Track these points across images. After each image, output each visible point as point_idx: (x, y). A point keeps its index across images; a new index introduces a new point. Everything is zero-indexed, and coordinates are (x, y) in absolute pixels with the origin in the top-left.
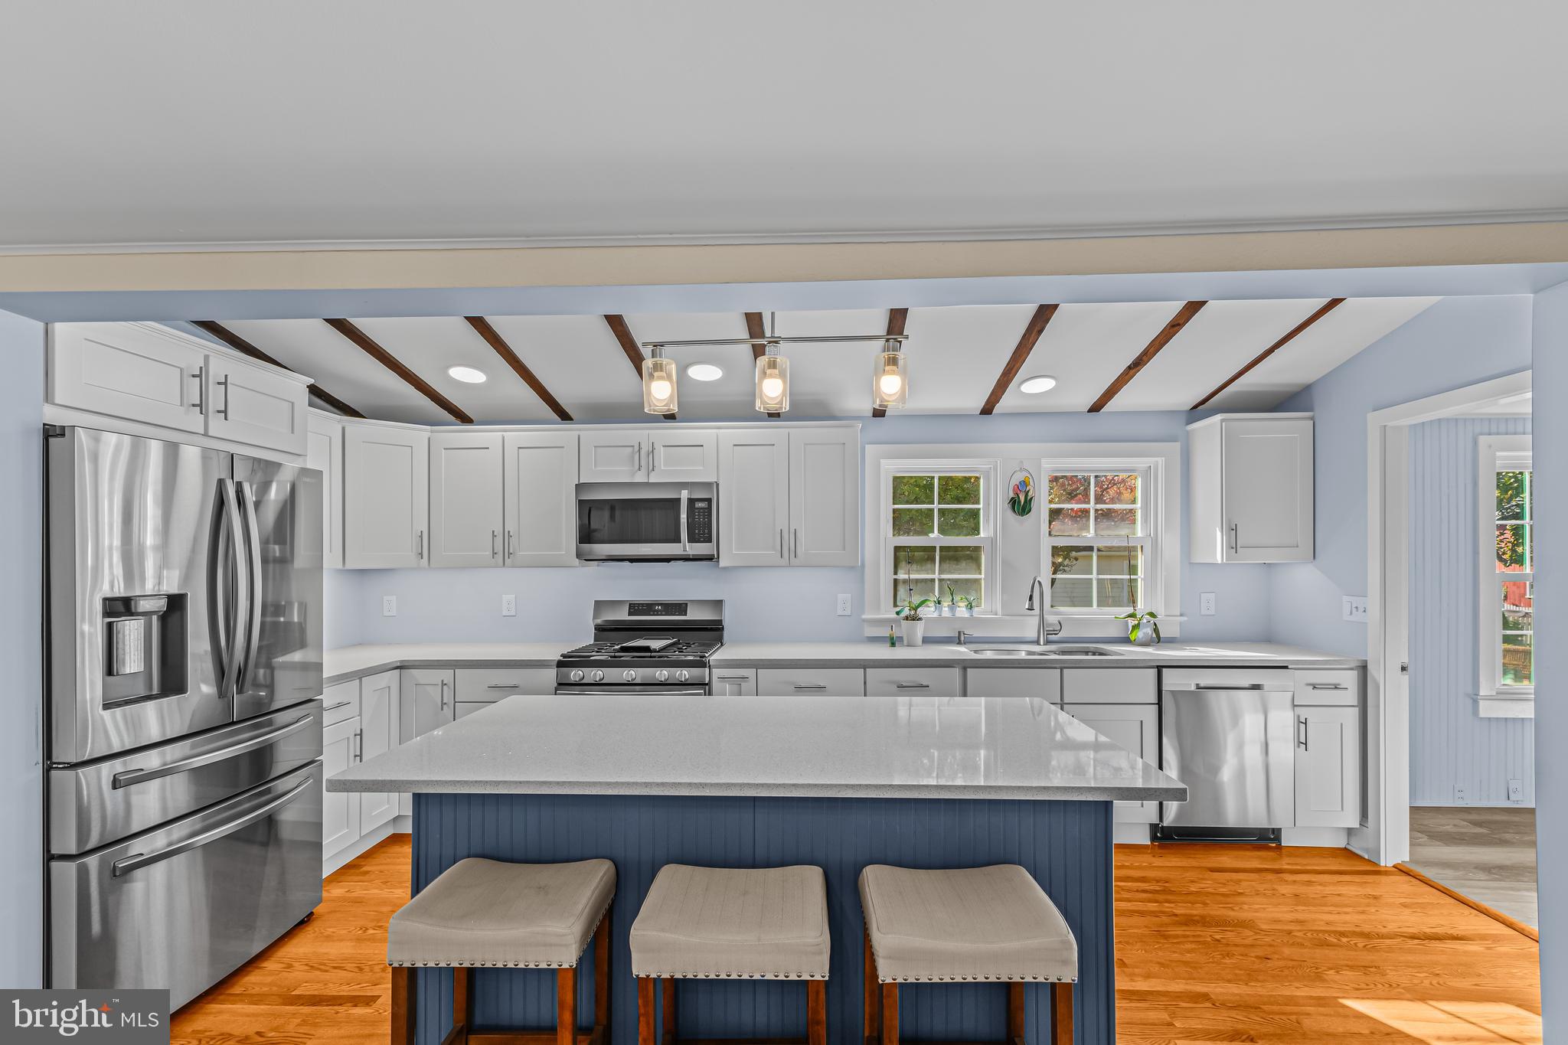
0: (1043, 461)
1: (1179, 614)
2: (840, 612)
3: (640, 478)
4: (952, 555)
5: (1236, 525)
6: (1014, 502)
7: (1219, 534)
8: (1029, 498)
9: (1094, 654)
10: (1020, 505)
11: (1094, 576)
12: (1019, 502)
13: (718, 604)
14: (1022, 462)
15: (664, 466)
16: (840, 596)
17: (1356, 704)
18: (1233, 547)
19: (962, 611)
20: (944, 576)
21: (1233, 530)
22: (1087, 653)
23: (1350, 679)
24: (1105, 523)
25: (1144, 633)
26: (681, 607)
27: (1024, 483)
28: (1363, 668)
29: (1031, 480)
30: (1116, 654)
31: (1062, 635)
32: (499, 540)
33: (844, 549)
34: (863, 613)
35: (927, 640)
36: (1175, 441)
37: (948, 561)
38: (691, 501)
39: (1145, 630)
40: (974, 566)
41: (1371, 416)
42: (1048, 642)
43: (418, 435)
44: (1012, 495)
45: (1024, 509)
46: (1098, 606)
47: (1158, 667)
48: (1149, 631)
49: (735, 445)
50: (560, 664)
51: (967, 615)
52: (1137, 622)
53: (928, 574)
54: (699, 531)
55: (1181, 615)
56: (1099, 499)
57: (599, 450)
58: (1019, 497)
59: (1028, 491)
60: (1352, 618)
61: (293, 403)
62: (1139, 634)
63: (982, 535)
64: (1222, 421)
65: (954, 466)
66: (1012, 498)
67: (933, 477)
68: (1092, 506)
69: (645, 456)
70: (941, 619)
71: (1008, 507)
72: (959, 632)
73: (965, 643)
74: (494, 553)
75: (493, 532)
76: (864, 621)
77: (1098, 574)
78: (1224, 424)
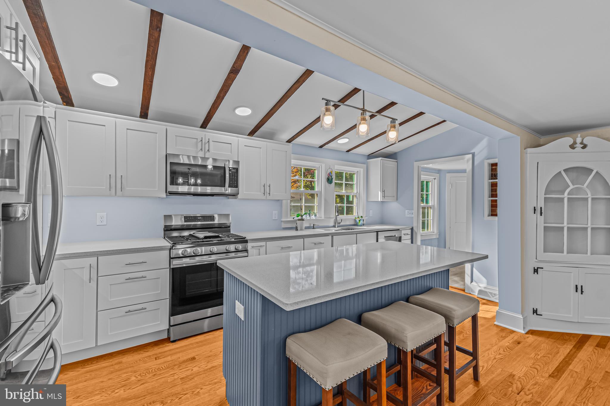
0: (336, 166)
2: (274, 218)
5: (384, 190)
6: (328, 179)
7: (380, 193)
8: (332, 178)
9: (351, 229)
12: (330, 179)
13: (227, 216)
14: (330, 166)
15: (213, 151)
16: (274, 212)
17: (410, 238)
18: (384, 196)
19: (313, 217)
20: (305, 205)
21: (383, 192)
22: (349, 229)
23: (409, 232)
24: (346, 188)
26: (212, 218)
28: (412, 229)
29: (332, 172)
30: (356, 229)
31: (341, 224)
32: (113, 181)
33: (286, 193)
34: (282, 219)
35: (307, 228)
36: (365, 164)
38: (230, 169)
41: (415, 163)
42: (338, 227)
45: (331, 182)
46: (346, 215)
47: (376, 232)
49: (245, 146)
51: (314, 218)
54: (232, 182)
55: (366, 217)
56: (345, 180)
59: (331, 176)
60: (408, 216)
63: (316, 190)
64: (381, 160)
65: (309, 164)
66: (327, 177)
67: (302, 168)
68: (344, 182)
69: (204, 145)
71: (325, 181)
72: (314, 225)
73: (316, 228)
74: (111, 188)
76: (282, 221)
77: (346, 204)
78: (381, 161)
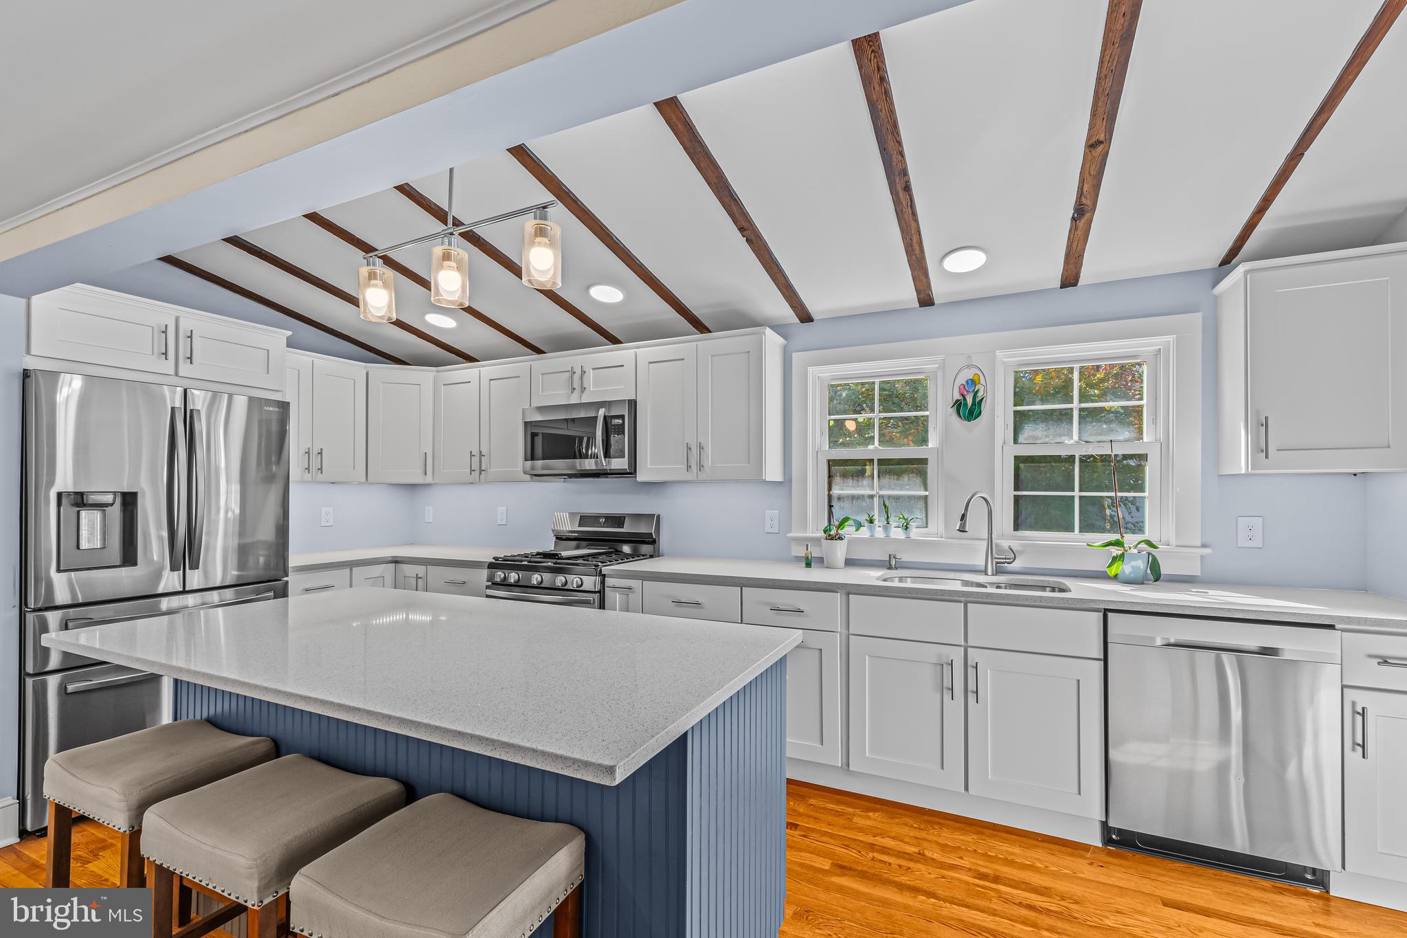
0: (998, 353)
1: (1200, 545)
2: (768, 529)
3: (574, 400)
4: (891, 468)
5: (1266, 418)
6: (959, 405)
7: (1243, 432)
8: (978, 400)
9: (1053, 590)
10: (969, 409)
11: (1076, 493)
12: (966, 404)
13: (656, 519)
14: (970, 357)
15: (594, 387)
16: (768, 513)
18: (1262, 449)
19: (897, 533)
20: (882, 493)
21: (1261, 426)
22: (1043, 588)
24: (1091, 428)
25: (1132, 567)
26: (621, 521)
27: (972, 382)
29: (982, 378)
31: (1016, 565)
32: (476, 460)
33: (749, 463)
34: (790, 531)
35: (850, 563)
36: (1198, 310)
37: (887, 476)
38: (606, 419)
39: (1134, 563)
40: (918, 480)
42: (998, 572)
43: (425, 375)
44: (957, 396)
45: (972, 413)
46: (1078, 531)
48: (1141, 564)
49: (650, 363)
50: (491, 566)
51: (901, 536)
52: (1120, 552)
53: (865, 490)
55: (1204, 546)
56: (1084, 397)
57: (544, 376)
58: (965, 399)
59: (977, 391)
61: (268, 351)
62: (1126, 568)
63: (931, 445)
64: (1247, 272)
66: (957, 401)
67: (874, 383)
68: (1075, 405)
69: (576, 379)
70: (872, 540)
71: (953, 411)
72: (890, 556)
73: (896, 568)
74: (472, 470)
75: (471, 452)
76: (790, 539)
77: (1081, 490)
78: (1248, 276)
